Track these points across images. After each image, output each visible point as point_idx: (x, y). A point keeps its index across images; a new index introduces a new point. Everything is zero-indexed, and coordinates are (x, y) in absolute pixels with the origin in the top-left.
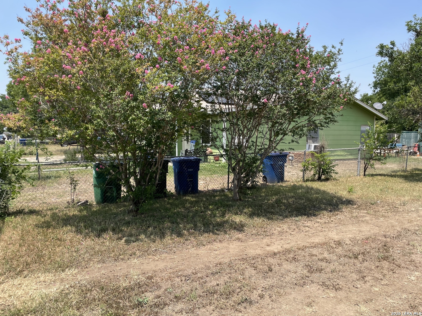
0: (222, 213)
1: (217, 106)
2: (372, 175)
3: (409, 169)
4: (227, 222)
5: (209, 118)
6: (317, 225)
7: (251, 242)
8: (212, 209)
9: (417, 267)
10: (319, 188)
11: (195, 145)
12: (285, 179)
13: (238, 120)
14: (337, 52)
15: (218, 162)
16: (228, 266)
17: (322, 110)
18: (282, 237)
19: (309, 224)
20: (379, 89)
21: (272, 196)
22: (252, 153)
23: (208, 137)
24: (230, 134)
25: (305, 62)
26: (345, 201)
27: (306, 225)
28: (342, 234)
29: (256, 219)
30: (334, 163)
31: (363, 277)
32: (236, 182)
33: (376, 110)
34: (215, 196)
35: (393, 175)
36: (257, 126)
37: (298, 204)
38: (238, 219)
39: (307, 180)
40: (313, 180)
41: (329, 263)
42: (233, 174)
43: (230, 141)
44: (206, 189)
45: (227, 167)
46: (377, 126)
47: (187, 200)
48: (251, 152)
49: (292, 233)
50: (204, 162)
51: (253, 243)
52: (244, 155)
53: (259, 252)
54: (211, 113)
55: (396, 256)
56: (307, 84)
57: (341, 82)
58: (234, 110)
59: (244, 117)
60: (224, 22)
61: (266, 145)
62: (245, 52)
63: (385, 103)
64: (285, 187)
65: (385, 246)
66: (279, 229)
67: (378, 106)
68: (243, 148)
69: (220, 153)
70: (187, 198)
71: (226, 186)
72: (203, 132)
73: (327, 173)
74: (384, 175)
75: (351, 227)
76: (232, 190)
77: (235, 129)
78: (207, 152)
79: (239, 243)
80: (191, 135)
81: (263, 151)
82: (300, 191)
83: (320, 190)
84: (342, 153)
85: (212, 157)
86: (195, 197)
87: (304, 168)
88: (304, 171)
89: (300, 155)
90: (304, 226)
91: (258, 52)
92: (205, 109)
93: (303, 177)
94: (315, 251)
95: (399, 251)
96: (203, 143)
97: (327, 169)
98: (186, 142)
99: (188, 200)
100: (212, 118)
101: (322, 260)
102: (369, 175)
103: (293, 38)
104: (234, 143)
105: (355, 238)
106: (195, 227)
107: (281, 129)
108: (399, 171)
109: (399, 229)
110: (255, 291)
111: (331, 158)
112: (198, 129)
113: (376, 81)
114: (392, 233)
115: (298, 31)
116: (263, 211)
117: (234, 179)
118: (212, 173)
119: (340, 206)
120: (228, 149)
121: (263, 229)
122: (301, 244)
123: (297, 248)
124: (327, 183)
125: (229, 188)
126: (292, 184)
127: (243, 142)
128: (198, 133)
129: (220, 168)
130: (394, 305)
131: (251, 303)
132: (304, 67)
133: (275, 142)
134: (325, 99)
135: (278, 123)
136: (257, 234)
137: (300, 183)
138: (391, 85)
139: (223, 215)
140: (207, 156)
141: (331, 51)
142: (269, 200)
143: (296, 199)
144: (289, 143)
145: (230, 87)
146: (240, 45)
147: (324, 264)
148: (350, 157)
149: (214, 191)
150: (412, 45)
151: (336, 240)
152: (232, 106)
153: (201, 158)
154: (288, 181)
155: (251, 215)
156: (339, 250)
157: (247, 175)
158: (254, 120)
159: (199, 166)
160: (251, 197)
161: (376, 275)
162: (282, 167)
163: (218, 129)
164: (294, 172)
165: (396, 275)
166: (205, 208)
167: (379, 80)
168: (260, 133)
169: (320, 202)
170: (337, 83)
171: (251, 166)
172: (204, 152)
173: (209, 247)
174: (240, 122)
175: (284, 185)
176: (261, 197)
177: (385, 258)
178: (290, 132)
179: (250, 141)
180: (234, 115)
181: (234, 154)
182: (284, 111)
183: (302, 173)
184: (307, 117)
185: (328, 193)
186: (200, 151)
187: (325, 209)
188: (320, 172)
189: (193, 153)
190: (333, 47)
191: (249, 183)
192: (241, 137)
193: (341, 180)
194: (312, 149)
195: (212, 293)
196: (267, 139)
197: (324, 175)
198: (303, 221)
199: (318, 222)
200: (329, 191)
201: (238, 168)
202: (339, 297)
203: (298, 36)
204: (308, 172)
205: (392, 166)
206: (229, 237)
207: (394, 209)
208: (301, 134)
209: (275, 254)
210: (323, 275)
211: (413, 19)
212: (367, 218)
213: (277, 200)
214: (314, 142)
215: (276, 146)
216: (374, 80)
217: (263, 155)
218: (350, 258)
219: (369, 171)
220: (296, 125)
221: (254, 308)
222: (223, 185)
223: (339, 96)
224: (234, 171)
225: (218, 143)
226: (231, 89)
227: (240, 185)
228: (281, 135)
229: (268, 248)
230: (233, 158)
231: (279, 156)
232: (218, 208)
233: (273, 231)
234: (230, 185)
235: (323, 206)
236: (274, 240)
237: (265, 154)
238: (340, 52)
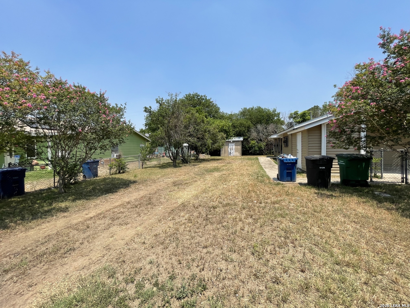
0: (49, 204)
1: (41, 131)
2: (146, 168)
3: (161, 163)
4: (54, 208)
5: (34, 139)
6: (117, 196)
7: (75, 216)
8: (40, 202)
9: (162, 204)
10: (119, 177)
11: (20, 159)
12: (99, 175)
13: (60, 141)
14: (123, 108)
15: (44, 170)
16: (56, 235)
17: (117, 136)
18: (96, 208)
19: (113, 197)
20: (148, 127)
21: (89, 186)
22: (74, 162)
23: (33, 153)
24: (54, 150)
25: (105, 111)
26: (132, 182)
27: (111, 198)
28: (131, 198)
29: (78, 201)
30: (127, 164)
31: (139, 215)
32: (61, 181)
33: (147, 137)
34: (42, 194)
35: (154, 167)
36: (76, 144)
37: (107, 187)
38: (63, 205)
39: (112, 174)
40: (116, 174)
41: (123, 213)
42: (58, 177)
43: (54, 154)
44: (33, 190)
45: (53, 172)
46: (147, 144)
47: (12, 202)
48: (72, 161)
49: (103, 204)
50: (30, 171)
51: (76, 216)
52: (67, 163)
53: (80, 220)
54: (35, 135)
55: (154, 201)
56: (107, 122)
57: (127, 123)
58: (56, 134)
59: (65, 139)
60: (44, 77)
61: (84, 156)
62: (63, 99)
63: (150, 134)
64: (99, 179)
65: (149, 198)
66: (94, 204)
67: (147, 135)
68: (65, 159)
69: (46, 163)
70: (13, 199)
71: (52, 185)
72: (27, 149)
73: (123, 169)
74: (151, 167)
75: (135, 194)
76: (58, 187)
77: (58, 147)
78: (33, 163)
79: (65, 219)
80: (15, 152)
81: (81, 159)
82: (108, 180)
83: (119, 178)
84: (132, 158)
85: (38, 167)
86: (22, 198)
87: (110, 167)
88: (110, 169)
89: (107, 161)
90: (110, 199)
91: (73, 101)
92: (29, 133)
93: (110, 173)
94: (116, 210)
95: (155, 199)
96: (28, 156)
97: (123, 167)
98: (9, 157)
99: (15, 200)
100: (36, 139)
101: (119, 213)
102: (144, 168)
103: (97, 97)
104: (58, 155)
105: (136, 198)
106: (23, 219)
107: (93, 146)
108: (157, 165)
109: (156, 190)
110: (77, 243)
111: (125, 161)
112: (23, 147)
113: (146, 123)
114: (153, 192)
115: (100, 93)
116: (83, 196)
117: (59, 179)
118: (39, 178)
119: (130, 185)
120: (53, 160)
121: (83, 207)
122: (108, 208)
123: (106, 211)
124: (123, 174)
125: (56, 186)
126: (103, 177)
127: (65, 155)
128: (22, 150)
129: (47, 174)
130: (153, 222)
131: (74, 250)
132: (104, 113)
133: (90, 154)
134: (118, 131)
135: (91, 143)
136: (79, 210)
137: (108, 176)
138: (153, 126)
139: (51, 204)
140: (33, 166)
141: (120, 107)
142: (88, 189)
143: (105, 185)
144: (99, 154)
145: (52, 119)
146: (58, 94)
147: (120, 215)
148: (136, 160)
149: (41, 190)
150: (158, 109)
151: (127, 201)
152: (55, 131)
153: (26, 168)
154: (101, 176)
155: (74, 200)
156: (129, 206)
157: (70, 176)
158: (73, 141)
159: (25, 174)
160: (74, 189)
161: (145, 212)
162: (96, 169)
163: (43, 146)
164: (105, 171)
165: (153, 210)
166: (32, 203)
167: (147, 123)
168: (78, 149)
169: (120, 184)
170: (124, 123)
171: (74, 170)
172: (30, 163)
173: (38, 228)
174: (62, 142)
175: (98, 178)
176: (81, 188)
177: (149, 204)
178: (99, 148)
179: (71, 154)
180: (57, 137)
181: (58, 163)
182: (94, 136)
183: (109, 170)
184: (109, 140)
185: (124, 179)
186: (25, 164)
187: (122, 188)
188: (119, 169)
189: (18, 165)
190: (121, 105)
191: (72, 181)
192: (64, 152)
193: (131, 172)
194: (115, 157)
195: (42, 255)
196: (84, 152)
197: (122, 170)
198: (109, 196)
199: (118, 195)
200: (124, 178)
201: (62, 172)
202: (128, 227)
203: (101, 96)
204: (112, 170)
205: (154, 163)
206: (56, 217)
207: (154, 181)
208: (105, 149)
209: (91, 218)
210: (120, 220)
211: (158, 98)
212: (142, 188)
213: (93, 188)
214: (116, 153)
215: (91, 156)
216: (145, 123)
217: (82, 162)
218: (134, 208)
219: (144, 166)
220: (103, 144)
221: (76, 252)
222: (50, 185)
223: (125, 130)
224: (59, 175)
225: (43, 156)
226: (53, 120)
227: (65, 183)
228: (93, 149)
229: (87, 216)
230: (57, 166)
231: (93, 162)
232: (45, 201)
233: (90, 206)
234: (56, 184)
235: (121, 186)
236: (91, 210)
237: (83, 162)
238: (125, 108)
